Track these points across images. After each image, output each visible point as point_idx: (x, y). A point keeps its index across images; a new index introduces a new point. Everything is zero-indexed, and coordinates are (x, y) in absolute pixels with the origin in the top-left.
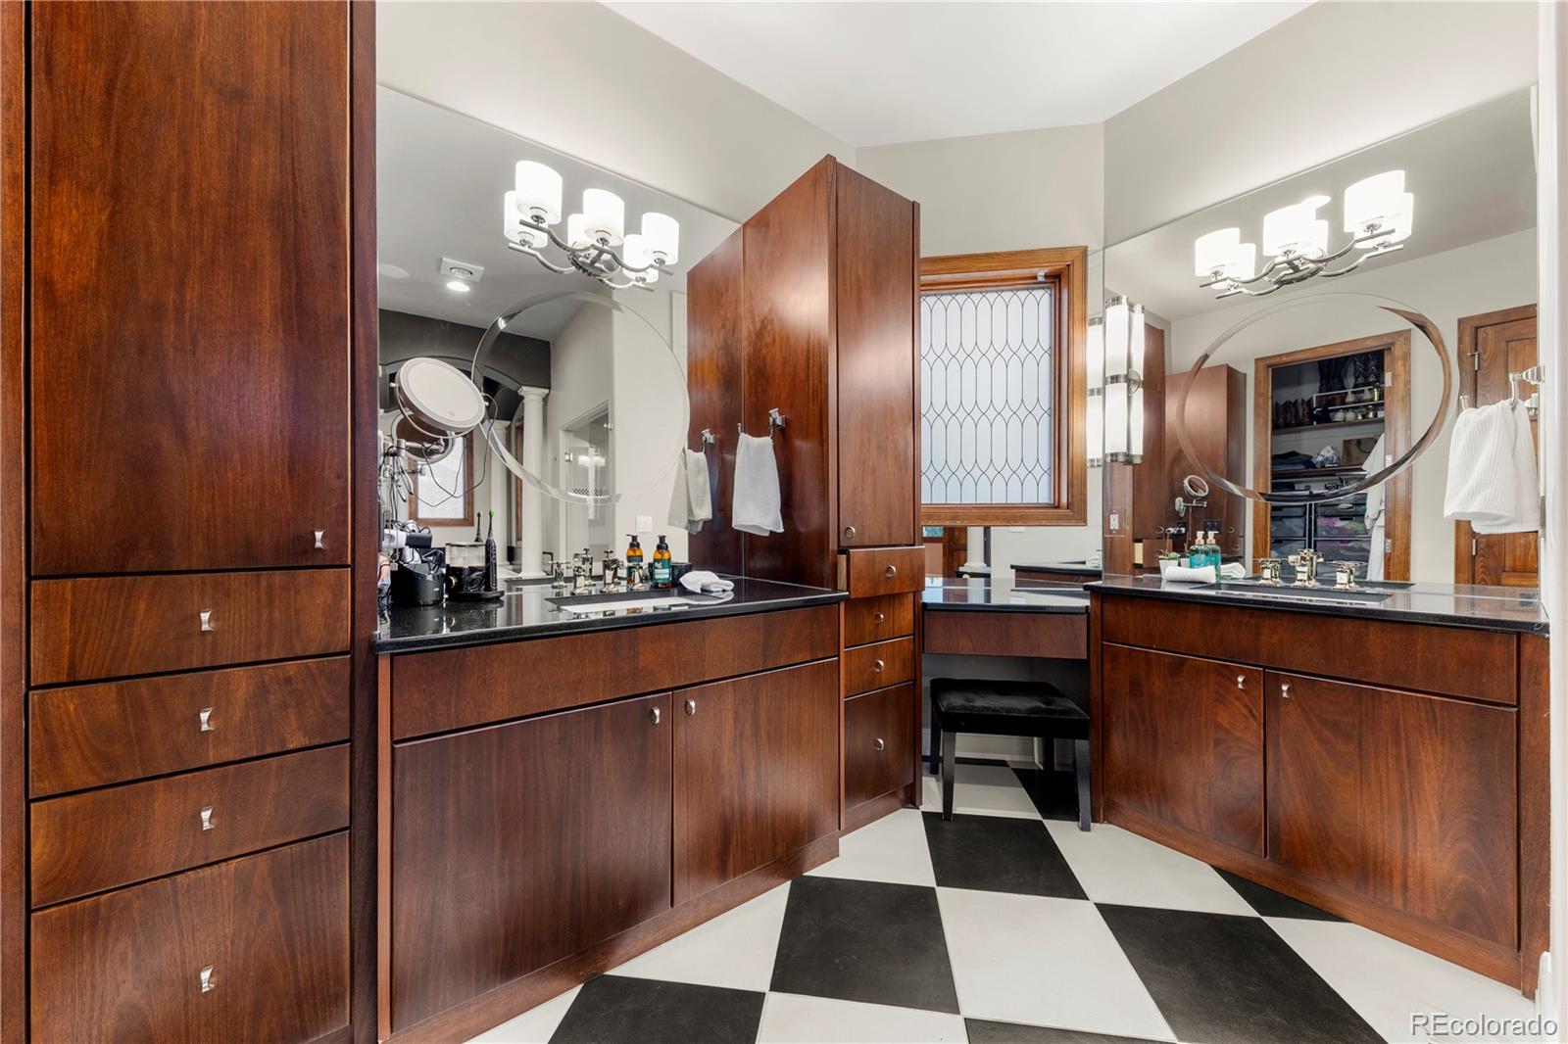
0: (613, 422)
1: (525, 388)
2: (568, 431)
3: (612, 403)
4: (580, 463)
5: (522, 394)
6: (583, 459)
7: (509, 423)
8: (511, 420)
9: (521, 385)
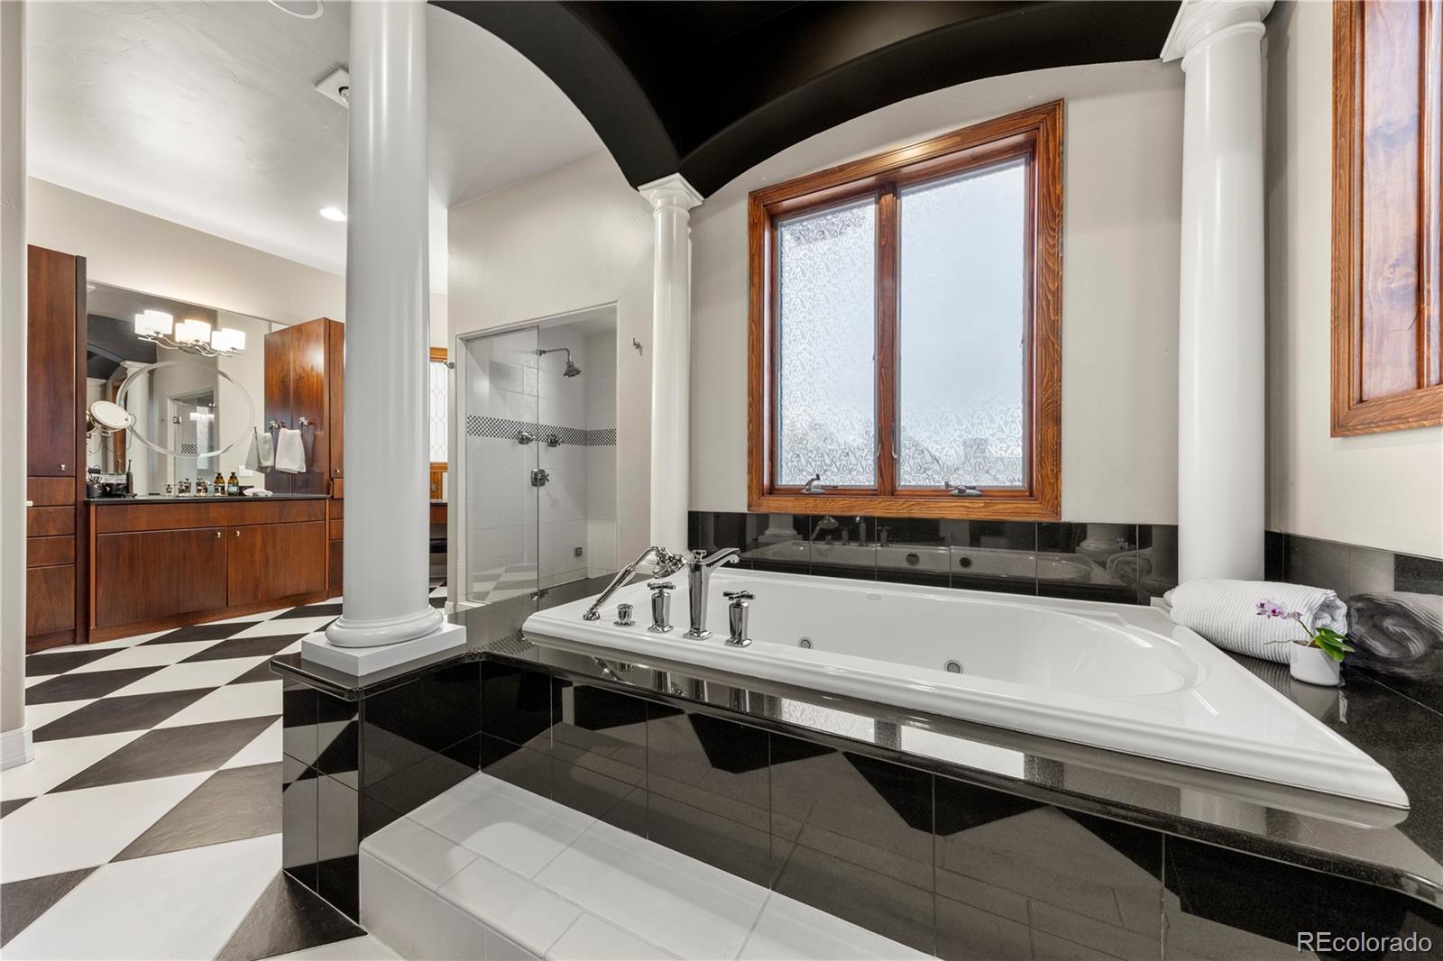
0: (217, 402)
1: (128, 362)
2: (176, 399)
3: (217, 390)
4: (191, 419)
5: (125, 366)
6: (193, 416)
7: (105, 381)
8: (107, 378)
9: (124, 360)
